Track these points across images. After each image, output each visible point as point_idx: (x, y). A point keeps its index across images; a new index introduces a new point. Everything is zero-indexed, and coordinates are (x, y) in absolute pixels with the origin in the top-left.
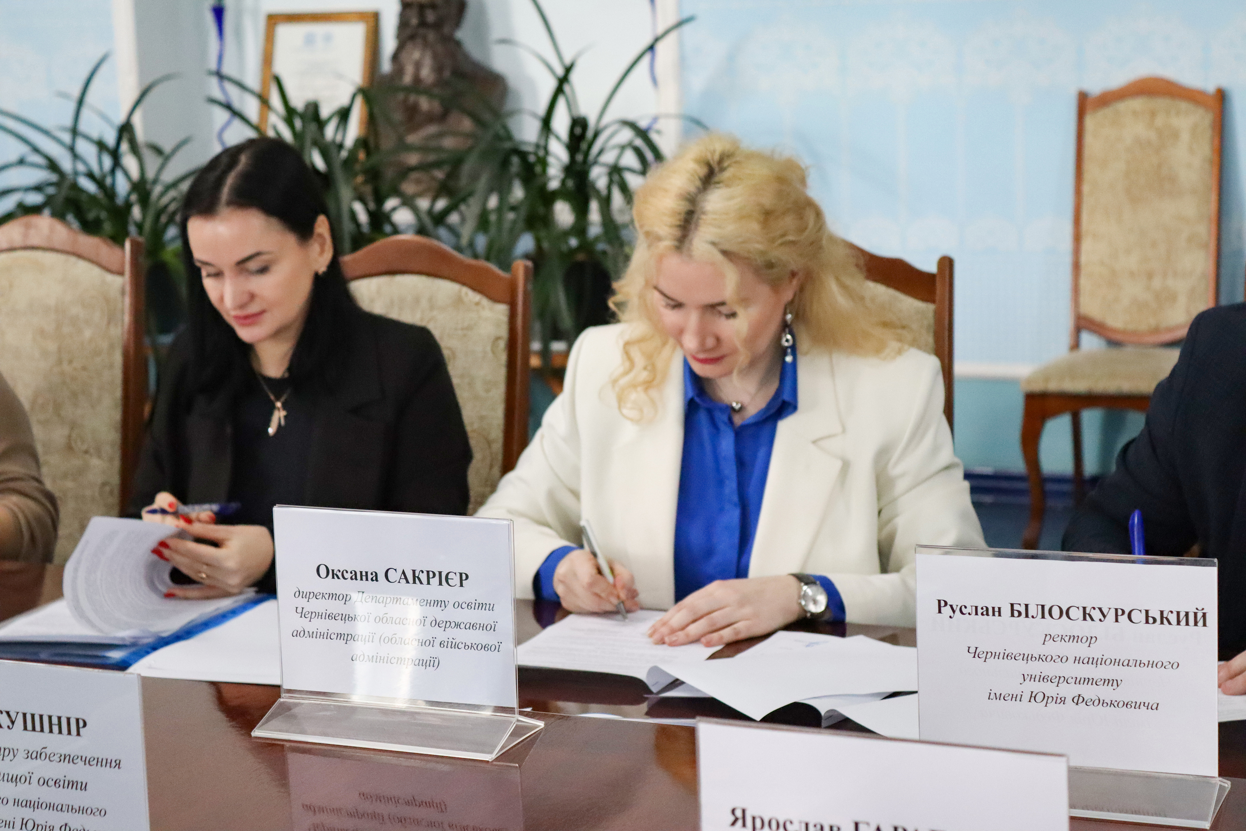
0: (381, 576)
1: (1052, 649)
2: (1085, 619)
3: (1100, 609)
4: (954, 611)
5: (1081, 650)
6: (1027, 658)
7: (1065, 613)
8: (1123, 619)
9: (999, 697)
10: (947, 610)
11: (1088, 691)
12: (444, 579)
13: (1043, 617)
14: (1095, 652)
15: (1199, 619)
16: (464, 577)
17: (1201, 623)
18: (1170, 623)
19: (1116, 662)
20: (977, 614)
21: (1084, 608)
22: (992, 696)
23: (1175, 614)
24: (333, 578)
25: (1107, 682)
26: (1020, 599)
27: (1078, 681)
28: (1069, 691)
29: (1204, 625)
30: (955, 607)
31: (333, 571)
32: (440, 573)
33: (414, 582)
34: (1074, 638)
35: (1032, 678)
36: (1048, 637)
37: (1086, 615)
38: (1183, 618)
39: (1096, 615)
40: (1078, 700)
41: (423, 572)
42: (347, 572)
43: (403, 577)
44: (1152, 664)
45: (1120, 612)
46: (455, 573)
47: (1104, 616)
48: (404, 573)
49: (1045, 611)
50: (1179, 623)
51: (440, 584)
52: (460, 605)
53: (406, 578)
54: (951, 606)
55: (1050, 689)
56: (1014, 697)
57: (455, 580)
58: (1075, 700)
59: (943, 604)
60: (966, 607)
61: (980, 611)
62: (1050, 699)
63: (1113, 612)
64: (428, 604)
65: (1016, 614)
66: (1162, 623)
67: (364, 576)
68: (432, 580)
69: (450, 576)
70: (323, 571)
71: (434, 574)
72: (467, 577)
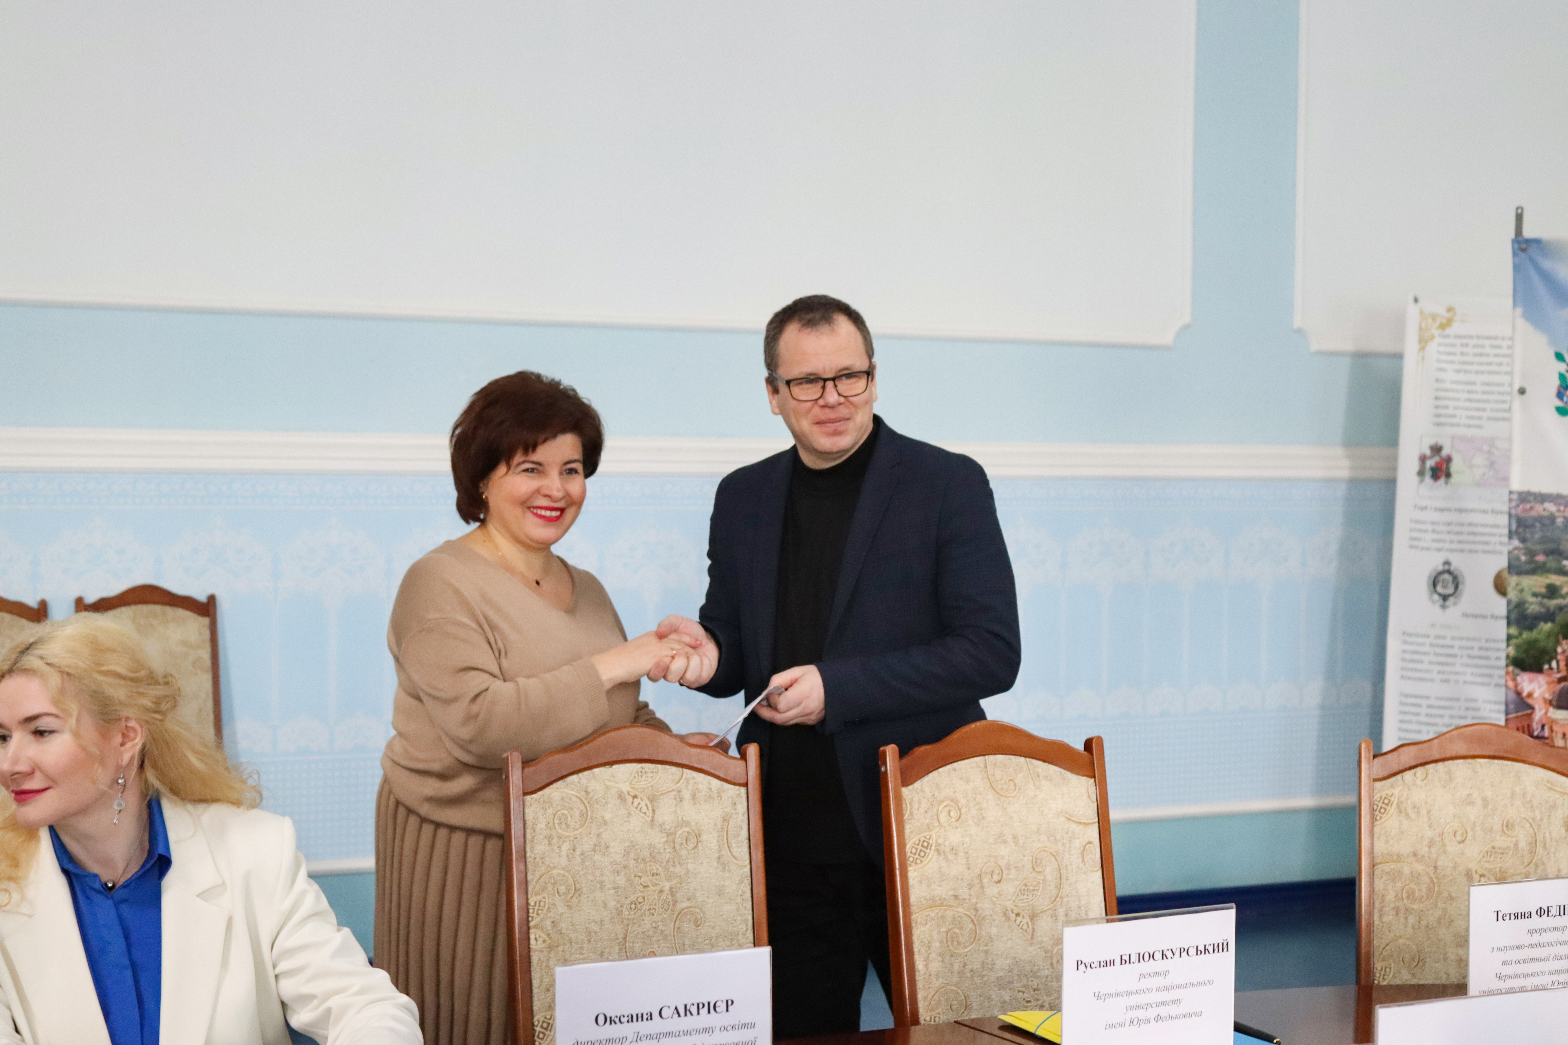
0: (656, 1015)
2: (1163, 959)
3: (1172, 950)
4: (1086, 967)
5: (1159, 981)
6: (1129, 994)
7: (1152, 956)
8: (1184, 954)
9: (1112, 1026)
10: (1082, 967)
11: (1163, 1011)
12: (712, 1007)
13: (1139, 961)
14: (1167, 982)
15: (1224, 947)
16: (730, 1003)
17: (1226, 950)
18: (1209, 953)
19: (1180, 986)
20: (1100, 966)
21: (1163, 951)
22: (1108, 1027)
23: (1211, 946)
24: (611, 1023)
25: (1174, 1002)
26: (1125, 952)
27: (1158, 1005)
28: (1152, 1013)
29: (1228, 950)
30: (1087, 964)
31: (611, 1018)
32: (709, 1003)
33: (686, 1015)
34: (1156, 974)
35: (1132, 1008)
36: (1142, 976)
37: (1164, 956)
38: (1216, 948)
39: (1169, 954)
40: (1158, 1018)
42: (624, 1016)
43: (675, 1012)
44: (1199, 984)
45: (1182, 950)
46: (722, 1001)
47: (1174, 955)
48: (676, 1008)
49: (1141, 957)
50: (1214, 952)
51: (709, 1012)
52: (726, 1029)
53: (678, 1013)
54: (1085, 964)
55: (1141, 1014)
56: (1121, 1025)
57: (721, 1007)
58: (1156, 1019)
59: (1080, 963)
60: (1093, 963)
61: (1102, 964)
62: (1142, 1021)
63: (1178, 951)
64: (698, 1033)
65: (1123, 962)
66: (1205, 953)
67: (640, 1017)
68: (701, 1011)
69: (717, 1005)
70: (601, 1020)
71: (703, 1006)
72: (732, 1003)
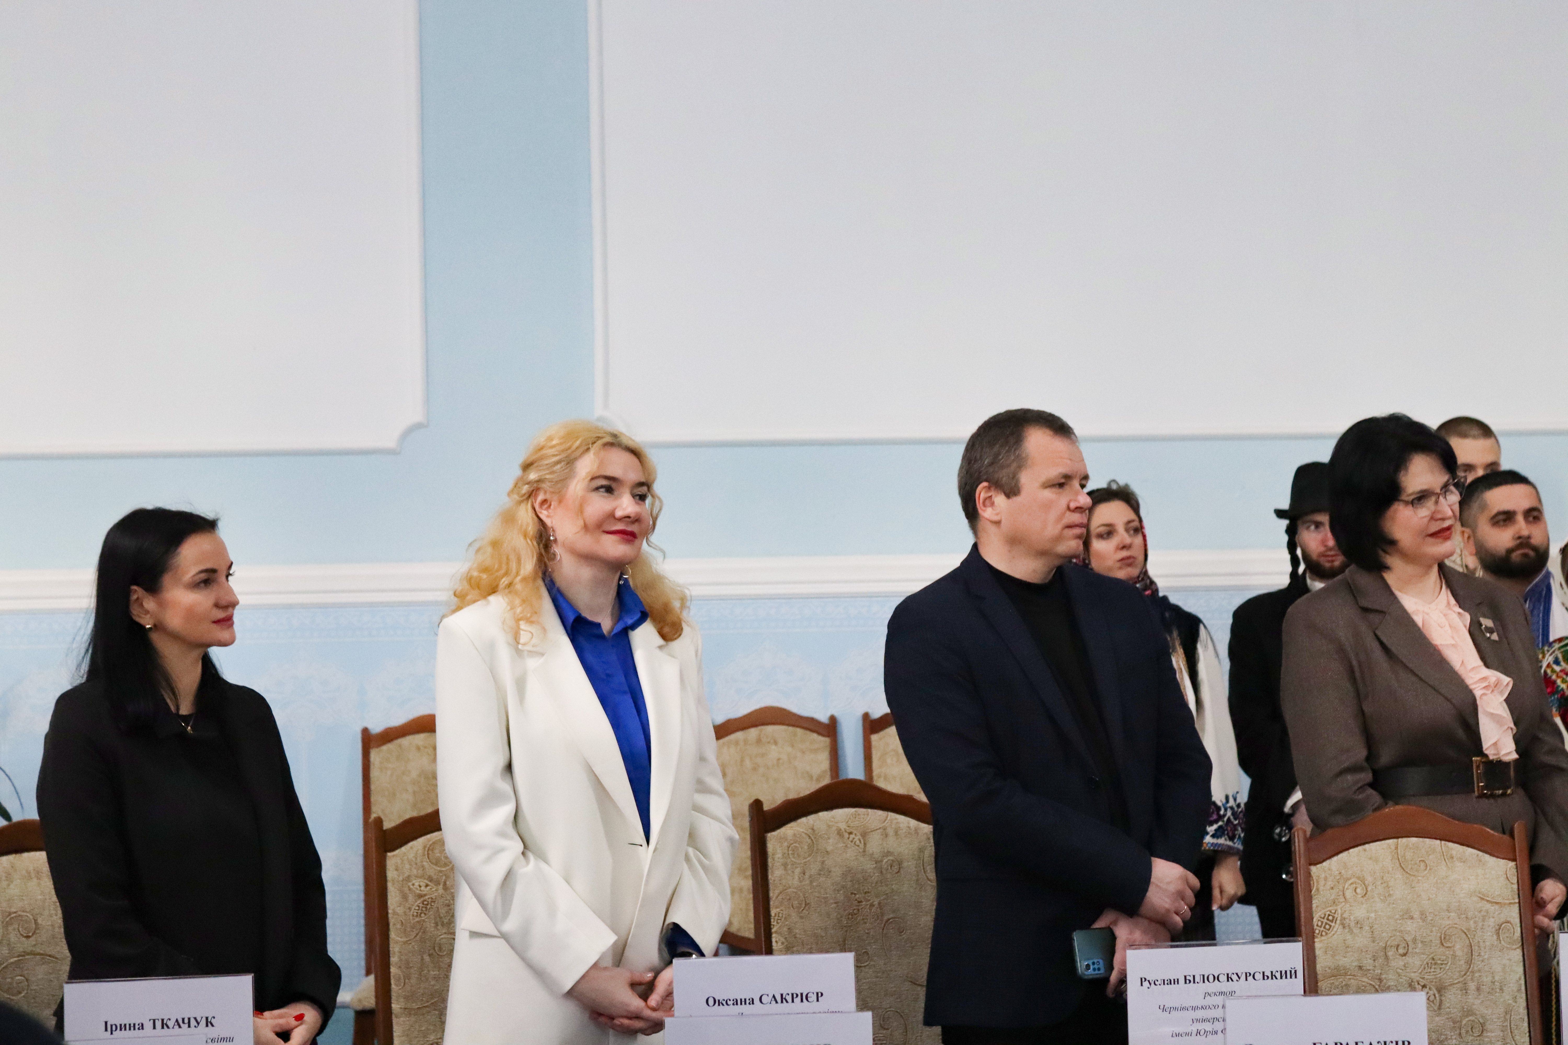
0: (757, 1001)
1: (1210, 1001)
2: (1228, 981)
3: (1237, 974)
4: (1150, 984)
6: (1194, 1008)
7: (1217, 978)
8: (1250, 978)
9: (1178, 1035)
10: (1146, 984)
12: (804, 998)
13: (1204, 982)
15: (1293, 974)
16: (820, 995)
17: (1293, 976)
18: (1276, 978)
20: (1164, 984)
21: (1228, 974)
22: (1174, 1035)
23: (1279, 972)
24: (719, 1005)
26: (1190, 973)
28: (1219, 1026)
29: (1296, 977)
30: (1151, 981)
31: (719, 1001)
32: (802, 994)
33: (782, 1002)
34: (1222, 994)
35: (1198, 1021)
36: (1207, 994)
37: (1229, 978)
38: (1284, 975)
39: (1235, 977)
41: (788, 994)
42: (730, 1000)
43: (773, 999)
45: (1248, 974)
46: (813, 993)
47: (1239, 978)
48: (774, 996)
49: (1205, 979)
50: (1281, 978)
51: (802, 1001)
53: (775, 1000)
54: (1149, 981)
55: (1208, 1027)
56: (1188, 1035)
57: (813, 997)
58: (1223, 1032)
59: (1143, 980)
60: (1157, 981)
61: (1166, 982)
62: (1209, 1033)
63: (1244, 975)
65: (1188, 981)
66: (1272, 979)
67: (743, 1002)
68: (795, 1000)
69: (809, 996)
70: (711, 1002)
71: (797, 995)
72: (822, 994)
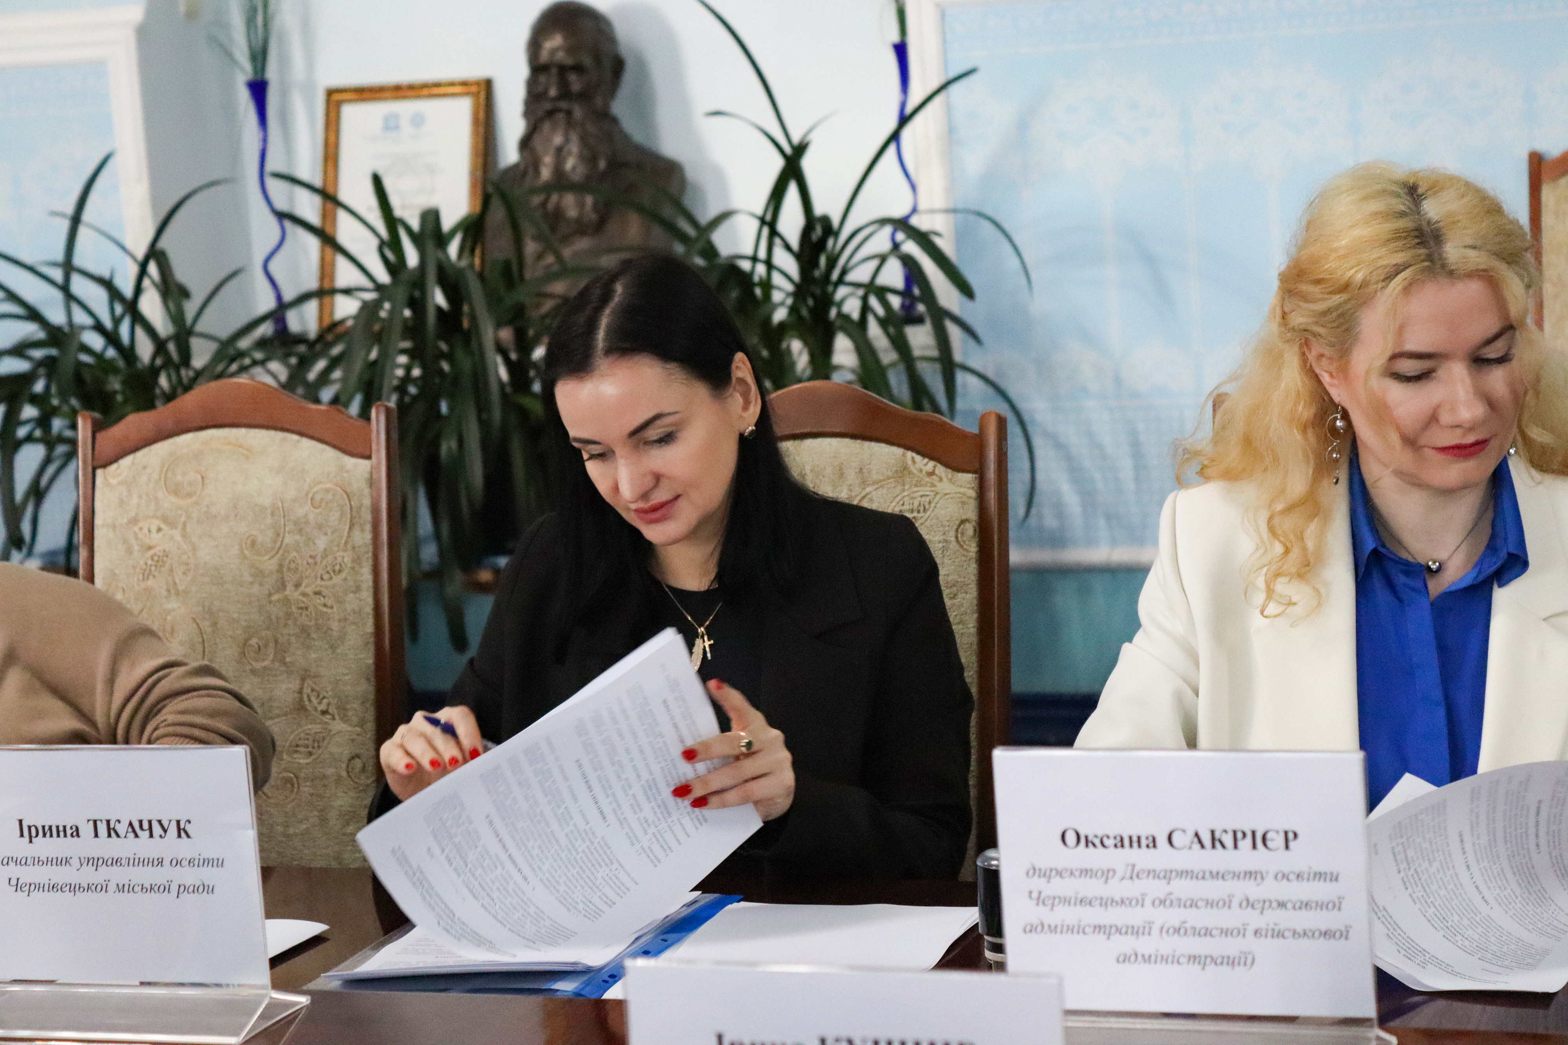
0: (1162, 841)
12: (1258, 840)
16: (1291, 836)
24: (1087, 846)
31: (1086, 837)
32: (1253, 832)
33: (1214, 846)
41: (1226, 830)
42: (1108, 837)
43: (1196, 839)
46: (1277, 832)
48: (1196, 833)
51: (1254, 846)
52: (1285, 877)
53: (1200, 842)
57: (1277, 841)
64: (1233, 878)
67: (1136, 842)
68: (1240, 844)
69: (1269, 836)
70: (1071, 838)
71: (1244, 835)
72: (1296, 835)
